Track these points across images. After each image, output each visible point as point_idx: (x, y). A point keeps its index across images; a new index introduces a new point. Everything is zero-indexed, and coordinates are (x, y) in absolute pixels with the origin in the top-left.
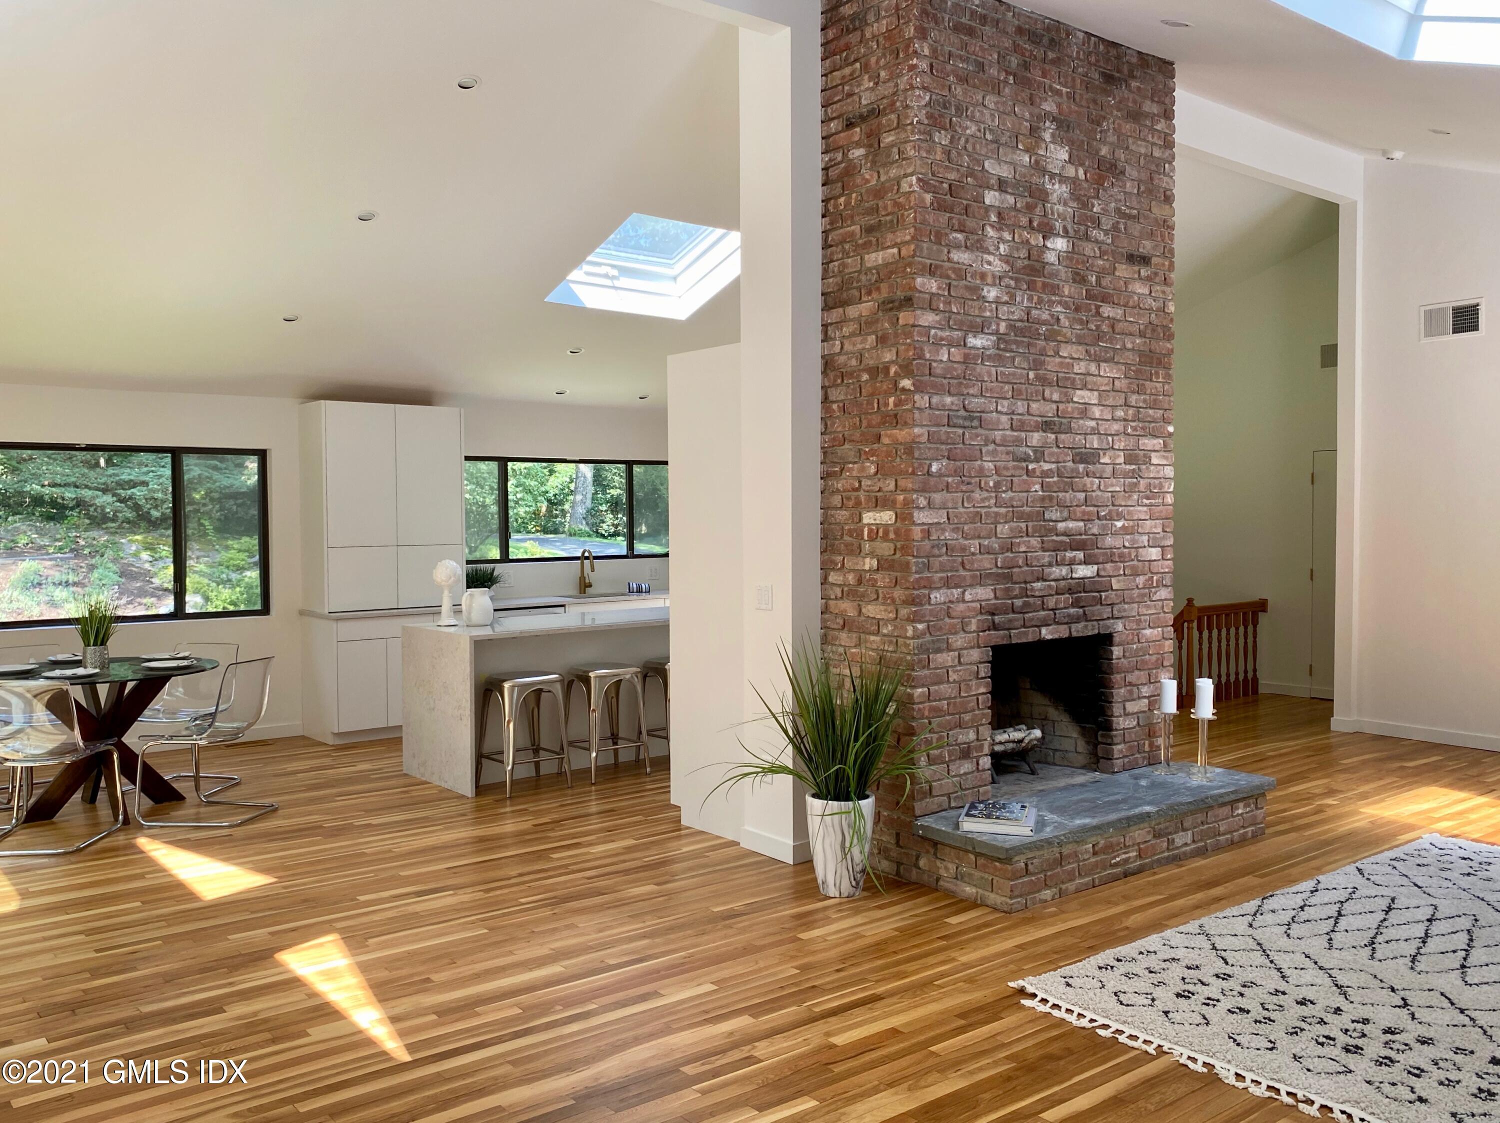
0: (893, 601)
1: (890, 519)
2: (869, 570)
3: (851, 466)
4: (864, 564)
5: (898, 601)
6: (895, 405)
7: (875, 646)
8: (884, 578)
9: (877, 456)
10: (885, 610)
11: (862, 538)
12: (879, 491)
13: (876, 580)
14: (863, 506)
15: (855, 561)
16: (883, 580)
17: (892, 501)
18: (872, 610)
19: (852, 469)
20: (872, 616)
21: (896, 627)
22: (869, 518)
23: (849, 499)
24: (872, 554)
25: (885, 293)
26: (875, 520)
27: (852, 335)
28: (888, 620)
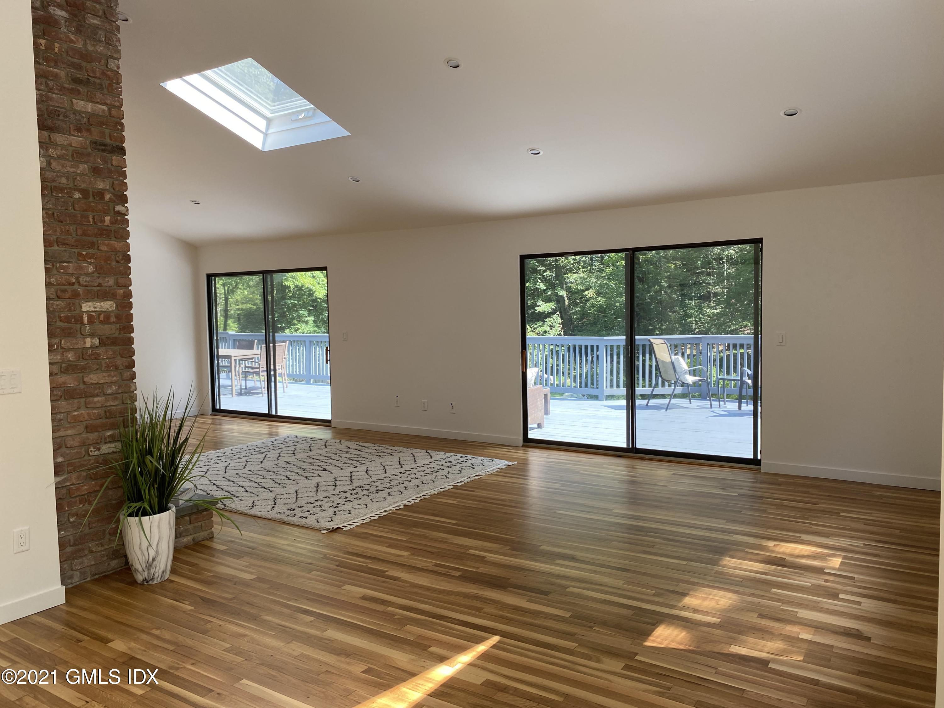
0: (117, 368)
1: (111, 307)
2: (91, 347)
3: (65, 264)
4: (85, 343)
5: (121, 367)
6: (111, 223)
7: (99, 405)
8: (107, 351)
9: (96, 259)
10: (109, 376)
11: (82, 323)
12: (98, 286)
13: (99, 355)
14: (82, 297)
15: (74, 342)
16: (104, 354)
17: (112, 294)
18: (93, 378)
19: (68, 267)
20: (95, 382)
21: (120, 386)
22: (87, 307)
23: (64, 291)
24: (92, 335)
25: (96, 136)
26: (95, 308)
27: (59, 157)
28: (111, 383)
